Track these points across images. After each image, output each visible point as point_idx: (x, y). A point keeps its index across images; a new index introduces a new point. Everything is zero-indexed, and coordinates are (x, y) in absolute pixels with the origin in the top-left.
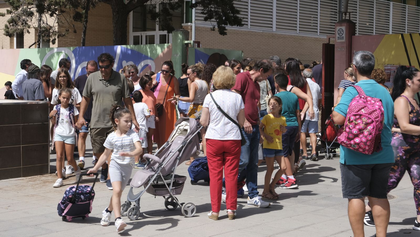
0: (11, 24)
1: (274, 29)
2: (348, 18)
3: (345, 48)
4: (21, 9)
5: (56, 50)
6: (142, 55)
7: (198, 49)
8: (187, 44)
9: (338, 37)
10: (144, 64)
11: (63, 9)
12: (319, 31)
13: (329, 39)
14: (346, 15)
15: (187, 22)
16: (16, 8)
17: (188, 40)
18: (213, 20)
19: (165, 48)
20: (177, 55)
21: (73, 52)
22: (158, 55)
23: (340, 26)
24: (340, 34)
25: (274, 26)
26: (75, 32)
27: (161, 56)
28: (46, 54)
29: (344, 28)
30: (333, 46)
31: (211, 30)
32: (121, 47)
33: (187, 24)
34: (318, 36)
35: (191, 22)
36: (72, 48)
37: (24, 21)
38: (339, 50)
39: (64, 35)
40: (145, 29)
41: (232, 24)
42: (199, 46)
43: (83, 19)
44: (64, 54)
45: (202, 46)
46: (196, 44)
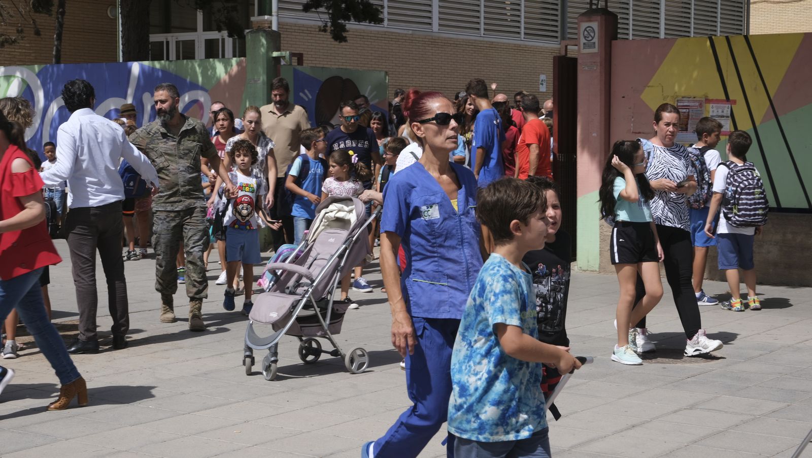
1: (435, 27)
2: (603, 6)
3: (599, 64)
6: (185, 80)
7: (299, 68)
8: (277, 59)
9: (584, 44)
10: (189, 98)
12: (523, 31)
13: (566, 47)
15: (261, 13)
17: (278, 50)
18: (322, 9)
19: (232, 66)
20: (258, 80)
21: (38, 75)
22: (219, 80)
23: (587, 21)
24: (588, 37)
25: (435, 21)
26: (38, 33)
27: (225, 81)
29: (595, 25)
30: (574, 61)
31: (320, 30)
32: (139, 64)
33: (261, 18)
34: (522, 40)
35: (270, 14)
36: (37, 68)
38: (587, 68)
39: (14, 42)
41: (359, 19)
42: (300, 61)
43: (54, 9)
44: (20, 79)
45: (306, 63)
46: (295, 59)
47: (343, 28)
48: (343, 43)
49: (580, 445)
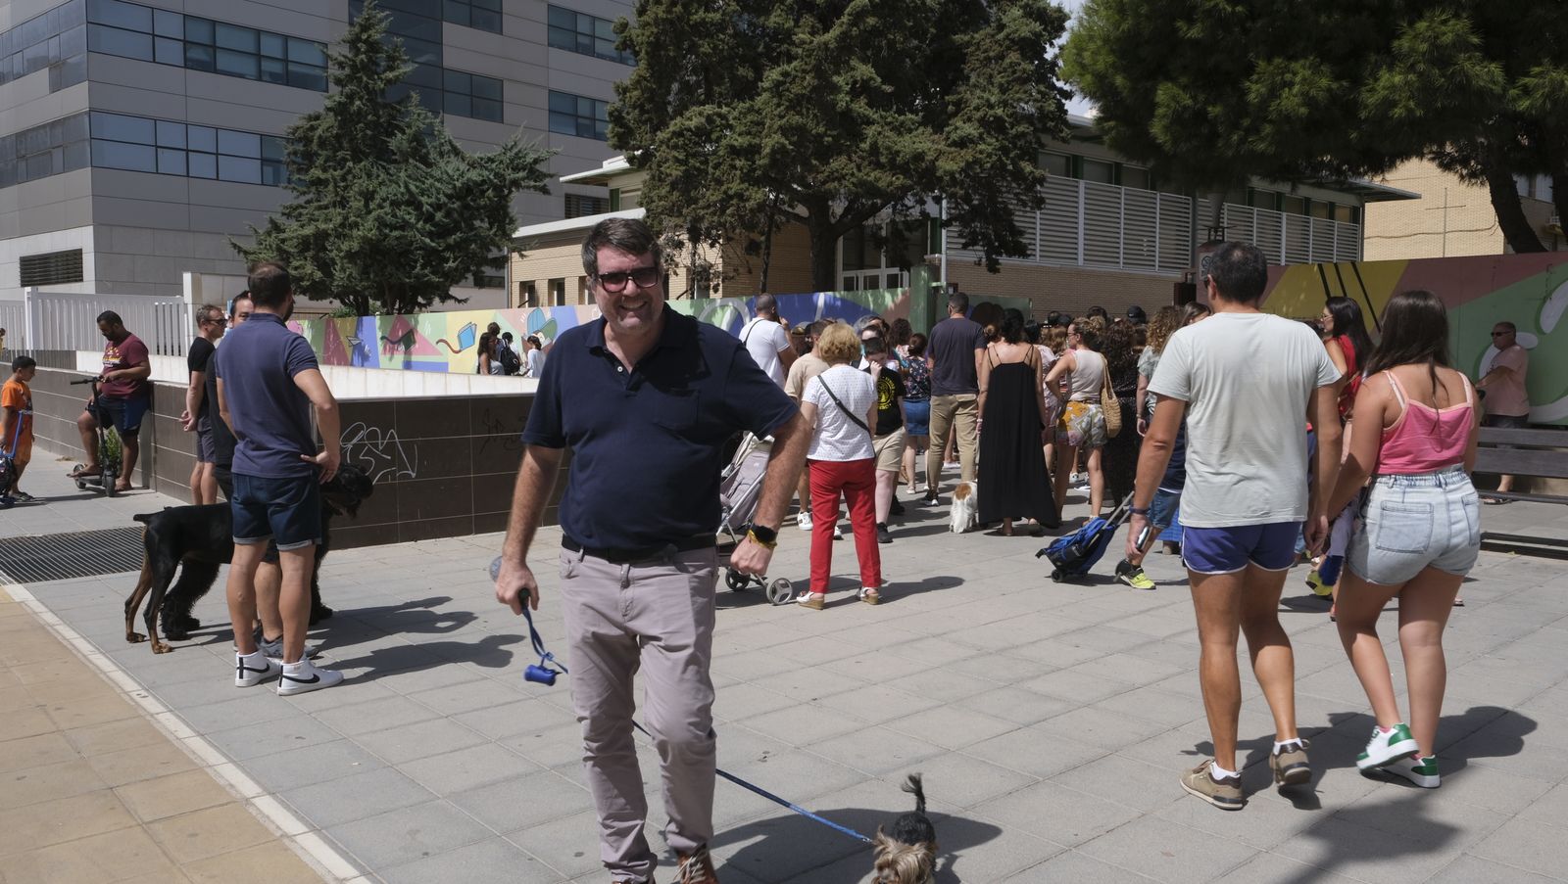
1: (1081, 262)
2: (1221, 238)
4: (663, 237)
5: (719, 301)
6: (861, 307)
8: (937, 289)
11: (731, 235)
12: (1157, 264)
13: (1186, 276)
14: (1216, 232)
15: (933, 252)
17: (936, 281)
18: (976, 247)
19: (897, 296)
20: (918, 306)
21: (747, 304)
22: (886, 307)
25: (1081, 257)
26: (750, 272)
27: (892, 308)
28: (703, 308)
30: (1193, 286)
31: (975, 265)
32: (825, 295)
33: (932, 256)
34: (1156, 272)
35: (940, 253)
36: (744, 299)
37: (669, 255)
39: (733, 278)
40: (861, 267)
41: (1010, 255)
43: (762, 251)
44: (733, 309)
47: (997, 262)
48: (997, 275)
49: (1174, 635)
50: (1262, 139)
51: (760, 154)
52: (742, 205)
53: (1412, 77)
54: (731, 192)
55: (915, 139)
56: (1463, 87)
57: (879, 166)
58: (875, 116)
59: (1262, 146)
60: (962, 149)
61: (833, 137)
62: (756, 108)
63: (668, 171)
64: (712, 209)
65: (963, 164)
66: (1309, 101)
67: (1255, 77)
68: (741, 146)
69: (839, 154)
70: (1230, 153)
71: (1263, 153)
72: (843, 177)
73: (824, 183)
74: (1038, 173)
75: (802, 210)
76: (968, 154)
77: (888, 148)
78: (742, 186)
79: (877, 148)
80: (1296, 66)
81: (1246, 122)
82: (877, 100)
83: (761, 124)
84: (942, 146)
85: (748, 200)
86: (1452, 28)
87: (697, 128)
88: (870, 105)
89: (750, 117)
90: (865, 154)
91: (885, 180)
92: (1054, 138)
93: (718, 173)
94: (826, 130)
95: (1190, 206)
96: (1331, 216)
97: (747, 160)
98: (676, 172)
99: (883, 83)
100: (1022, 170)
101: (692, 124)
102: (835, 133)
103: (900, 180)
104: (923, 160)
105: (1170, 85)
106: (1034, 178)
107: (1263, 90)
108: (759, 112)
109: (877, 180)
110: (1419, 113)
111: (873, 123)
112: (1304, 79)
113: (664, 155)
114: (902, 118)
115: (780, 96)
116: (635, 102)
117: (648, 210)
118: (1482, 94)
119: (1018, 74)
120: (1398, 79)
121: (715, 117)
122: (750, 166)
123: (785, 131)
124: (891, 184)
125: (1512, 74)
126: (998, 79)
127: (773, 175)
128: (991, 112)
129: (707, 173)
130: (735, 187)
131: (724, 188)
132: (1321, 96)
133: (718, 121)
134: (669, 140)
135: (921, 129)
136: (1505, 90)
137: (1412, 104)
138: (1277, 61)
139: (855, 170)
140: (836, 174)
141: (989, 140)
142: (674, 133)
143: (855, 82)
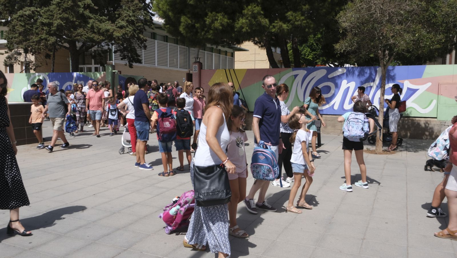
0: (8, 59)
1: (156, 65)
4: (14, 51)
7: (120, 75)
8: (114, 72)
9: (194, 70)
11: (39, 51)
12: (179, 67)
13: (190, 71)
14: (197, 59)
15: (110, 60)
16: (11, 50)
17: (114, 70)
18: (126, 60)
19: (102, 74)
20: (109, 77)
21: (48, 75)
22: (98, 78)
23: (195, 65)
26: (47, 64)
27: (100, 79)
28: (31, 76)
29: (197, 65)
30: (191, 75)
31: (125, 65)
32: (76, 73)
33: (110, 62)
34: (179, 69)
35: (112, 61)
36: (47, 74)
37: (16, 58)
39: (40, 66)
40: (84, 64)
41: (136, 62)
42: (120, 73)
43: (52, 58)
45: (122, 74)
46: (119, 72)
47: (132, 65)
48: (132, 69)
50: (210, 35)
51: (53, 25)
52: (46, 42)
53: (247, 21)
54: (42, 38)
55: (105, 25)
56: (259, 24)
57: (94, 32)
58: (92, 16)
59: (210, 36)
60: (121, 29)
61: (79, 22)
62: (51, 10)
63: (18, 29)
64: (35, 43)
65: (122, 34)
66: (222, 25)
67: (208, 17)
68: (46, 23)
69: (81, 27)
70: (201, 37)
71: (210, 38)
72: (82, 35)
73: (75, 37)
74: (145, 38)
75: (66, 45)
76: (123, 31)
77: (97, 27)
78: (46, 36)
79: (94, 27)
80: (219, 15)
81: (206, 29)
82: (92, 11)
83: (53, 16)
84: (114, 28)
85: (49, 41)
86: (257, 9)
87: (29, 15)
88: (90, 12)
89: (48, 13)
90: (89, 28)
91: (96, 37)
92: (149, 28)
93: (37, 31)
94: (76, 20)
95: (188, 50)
96: (226, 55)
97: (48, 27)
98: (21, 29)
99: (95, 6)
100: (140, 37)
101: (27, 13)
102: (79, 21)
103: (101, 38)
104: (109, 32)
105: (185, 17)
106: (144, 40)
107: (210, 21)
108: (52, 11)
109: (94, 37)
110: (249, 31)
111: (92, 18)
112: (221, 19)
113: (16, 23)
114: (101, 18)
115: (60, 7)
116: (3, 3)
117: (8, 41)
118: (264, 27)
119: (138, 7)
120: (244, 21)
121: (35, 12)
122: (49, 29)
123: (62, 19)
124: (98, 39)
125: (271, 22)
126: (132, 8)
127: (58, 33)
128: (130, 18)
129: (33, 31)
130: (44, 36)
131: (40, 36)
132: (225, 24)
133: (36, 13)
134: (18, 18)
135: (107, 22)
136: (269, 26)
137: (247, 28)
138: (214, 13)
139: (86, 33)
140: (79, 34)
141: (130, 27)
142: (20, 16)
143: (85, 4)
